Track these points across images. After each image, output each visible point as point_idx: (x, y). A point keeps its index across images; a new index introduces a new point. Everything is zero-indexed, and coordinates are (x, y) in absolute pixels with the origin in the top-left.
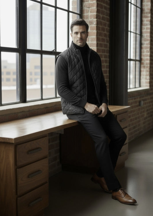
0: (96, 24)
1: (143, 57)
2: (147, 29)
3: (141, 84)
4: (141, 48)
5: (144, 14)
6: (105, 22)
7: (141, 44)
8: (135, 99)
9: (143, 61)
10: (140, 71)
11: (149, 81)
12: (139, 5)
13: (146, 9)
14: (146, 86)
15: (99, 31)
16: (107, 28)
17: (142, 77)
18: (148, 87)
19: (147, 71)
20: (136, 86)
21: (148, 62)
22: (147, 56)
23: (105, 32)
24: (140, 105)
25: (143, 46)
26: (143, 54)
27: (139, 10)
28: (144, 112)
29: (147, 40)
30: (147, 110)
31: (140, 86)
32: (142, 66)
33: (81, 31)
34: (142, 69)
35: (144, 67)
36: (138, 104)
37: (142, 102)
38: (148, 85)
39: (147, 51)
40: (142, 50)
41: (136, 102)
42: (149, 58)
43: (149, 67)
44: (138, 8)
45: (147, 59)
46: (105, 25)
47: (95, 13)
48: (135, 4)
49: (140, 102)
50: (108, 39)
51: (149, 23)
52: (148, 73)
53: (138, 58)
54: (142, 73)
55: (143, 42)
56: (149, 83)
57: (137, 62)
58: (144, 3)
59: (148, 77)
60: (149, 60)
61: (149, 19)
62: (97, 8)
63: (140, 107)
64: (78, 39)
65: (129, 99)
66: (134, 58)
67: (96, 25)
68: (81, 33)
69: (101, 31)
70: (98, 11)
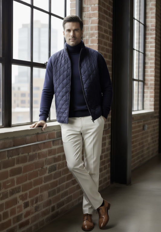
0: (98, 36)
1: (146, 78)
2: (151, 47)
3: (145, 107)
4: (144, 67)
5: (148, 31)
6: (108, 35)
7: (144, 63)
8: (138, 123)
9: (146, 82)
10: (144, 92)
11: (153, 103)
12: (142, 21)
13: (150, 26)
14: (151, 109)
15: (101, 45)
16: (109, 42)
17: (145, 99)
18: (153, 110)
19: (151, 93)
20: (139, 109)
21: (153, 82)
22: (151, 76)
23: (108, 47)
24: (143, 129)
25: (146, 65)
26: (146, 74)
27: (142, 26)
28: (148, 136)
29: (151, 59)
30: (152, 135)
31: (143, 109)
32: (145, 86)
33: (74, 28)
34: (145, 90)
35: (148, 88)
36: (142, 128)
37: (146, 126)
38: (153, 107)
39: (151, 72)
40: (146, 70)
41: (139, 126)
42: (153, 78)
43: (154, 89)
44: (141, 24)
45: (151, 80)
46: (108, 38)
47: (97, 25)
48: (138, 20)
49: (144, 126)
50: (111, 55)
51: (154, 41)
52: (153, 94)
53: (141, 78)
54: (145, 95)
55: (147, 61)
56: (153, 105)
57: (140, 83)
58: (148, 20)
59: (153, 99)
60: (154, 80)
61: (154, 36)
62: (98, 19)
63: (144, 132)
64: (70, 37)
65: (133, 122)
66: (137, 79)
67: (98, 38)
68: (74, 31)
69: (104, 45)
70: (100, 23)
